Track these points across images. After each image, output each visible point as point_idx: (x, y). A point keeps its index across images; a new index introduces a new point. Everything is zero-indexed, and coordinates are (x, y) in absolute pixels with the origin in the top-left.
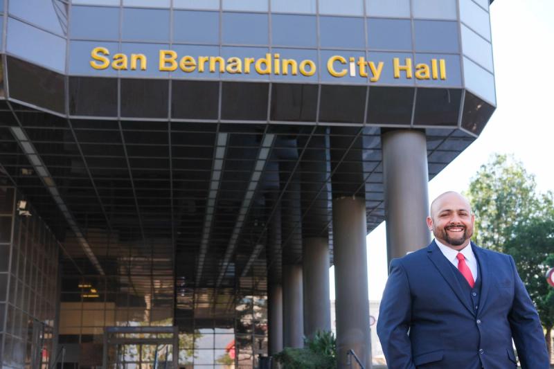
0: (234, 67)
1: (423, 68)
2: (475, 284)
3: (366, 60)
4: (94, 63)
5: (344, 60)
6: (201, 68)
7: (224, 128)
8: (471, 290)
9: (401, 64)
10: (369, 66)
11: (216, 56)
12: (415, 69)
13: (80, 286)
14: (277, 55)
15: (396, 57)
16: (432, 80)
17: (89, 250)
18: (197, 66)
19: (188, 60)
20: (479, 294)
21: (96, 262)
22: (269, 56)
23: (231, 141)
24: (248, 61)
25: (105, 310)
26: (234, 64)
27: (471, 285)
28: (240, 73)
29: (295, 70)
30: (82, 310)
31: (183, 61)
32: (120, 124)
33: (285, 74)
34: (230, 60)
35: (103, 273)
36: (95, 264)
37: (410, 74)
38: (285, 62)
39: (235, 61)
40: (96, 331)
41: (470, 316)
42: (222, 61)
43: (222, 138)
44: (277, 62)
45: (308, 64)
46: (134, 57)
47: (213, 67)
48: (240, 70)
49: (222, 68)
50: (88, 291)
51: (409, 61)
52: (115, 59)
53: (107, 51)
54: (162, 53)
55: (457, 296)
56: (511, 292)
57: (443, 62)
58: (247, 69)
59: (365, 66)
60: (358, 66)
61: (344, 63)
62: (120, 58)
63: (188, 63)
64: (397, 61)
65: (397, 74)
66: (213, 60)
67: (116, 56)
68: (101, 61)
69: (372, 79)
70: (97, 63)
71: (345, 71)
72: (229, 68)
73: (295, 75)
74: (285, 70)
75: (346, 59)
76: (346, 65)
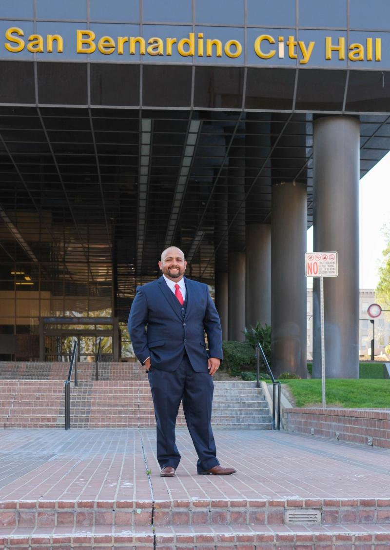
0: (156, 48)
1: (357, 48)
2: (184, 303)
3: (296, 40)
4: (8, 45)
5: (272, 39)
6: (121, 49)
7: (147, 114)
8: (182, 307)
9: (333, 44)
10: (299, 44)
11: (135, 37)
12: (348, 50)
13: (12, 273)
14: (201, 35)
15: (329, 36)
16: (365, 61)
17: (18, 236)
18: (116, 47)
19: (107, 41)
20: (186, 309)
21: (28, 248)
22: (192, 35)
23: (156, 127)
24: (170, 41)
25: (40, 299)
26: (155, 45)
27: (182, 304)
28: (161, 55)
29: (219, 52)
30: (16, 299)
31: (101, 42)
32: (38, 110)
33: (209, 56)
34: (151, 40)
35: (35, 260)
36: (27, 251)
37: (342, 55)
38: (210, 43)
39: (156, 42)
40: (33, 322)
41: (180, 321)
42: (143, 42)
43: (146, 124)
44: (201, 42)
45: (234, 44)
46: (50, 38)
47: (133, 49)
48: (162, 52)
49: (143, 50)
50: (21, 278)
51: (342, 40)
52: (30, 41)
53: (21, 32)
54: (79, 33)
55: (174, 310)
56: (204, 307)
57: (379, 41)
58: (169, 50)
59: (295, 46)
60: (287, 46)
61: (273, 43)
62: (36, 39)
63: (106, 44)
64: (329, 40)
65: (329, 55)
66: (133, 40)
67: (31, 37)
68: (16, 43)
69: (302, 61)
70: (11, 45)
71: (273, 52)
72: (150, 49)
73: (220, 57)
74: (209, 52)
75: (274, 39)
76: (275, 46)
